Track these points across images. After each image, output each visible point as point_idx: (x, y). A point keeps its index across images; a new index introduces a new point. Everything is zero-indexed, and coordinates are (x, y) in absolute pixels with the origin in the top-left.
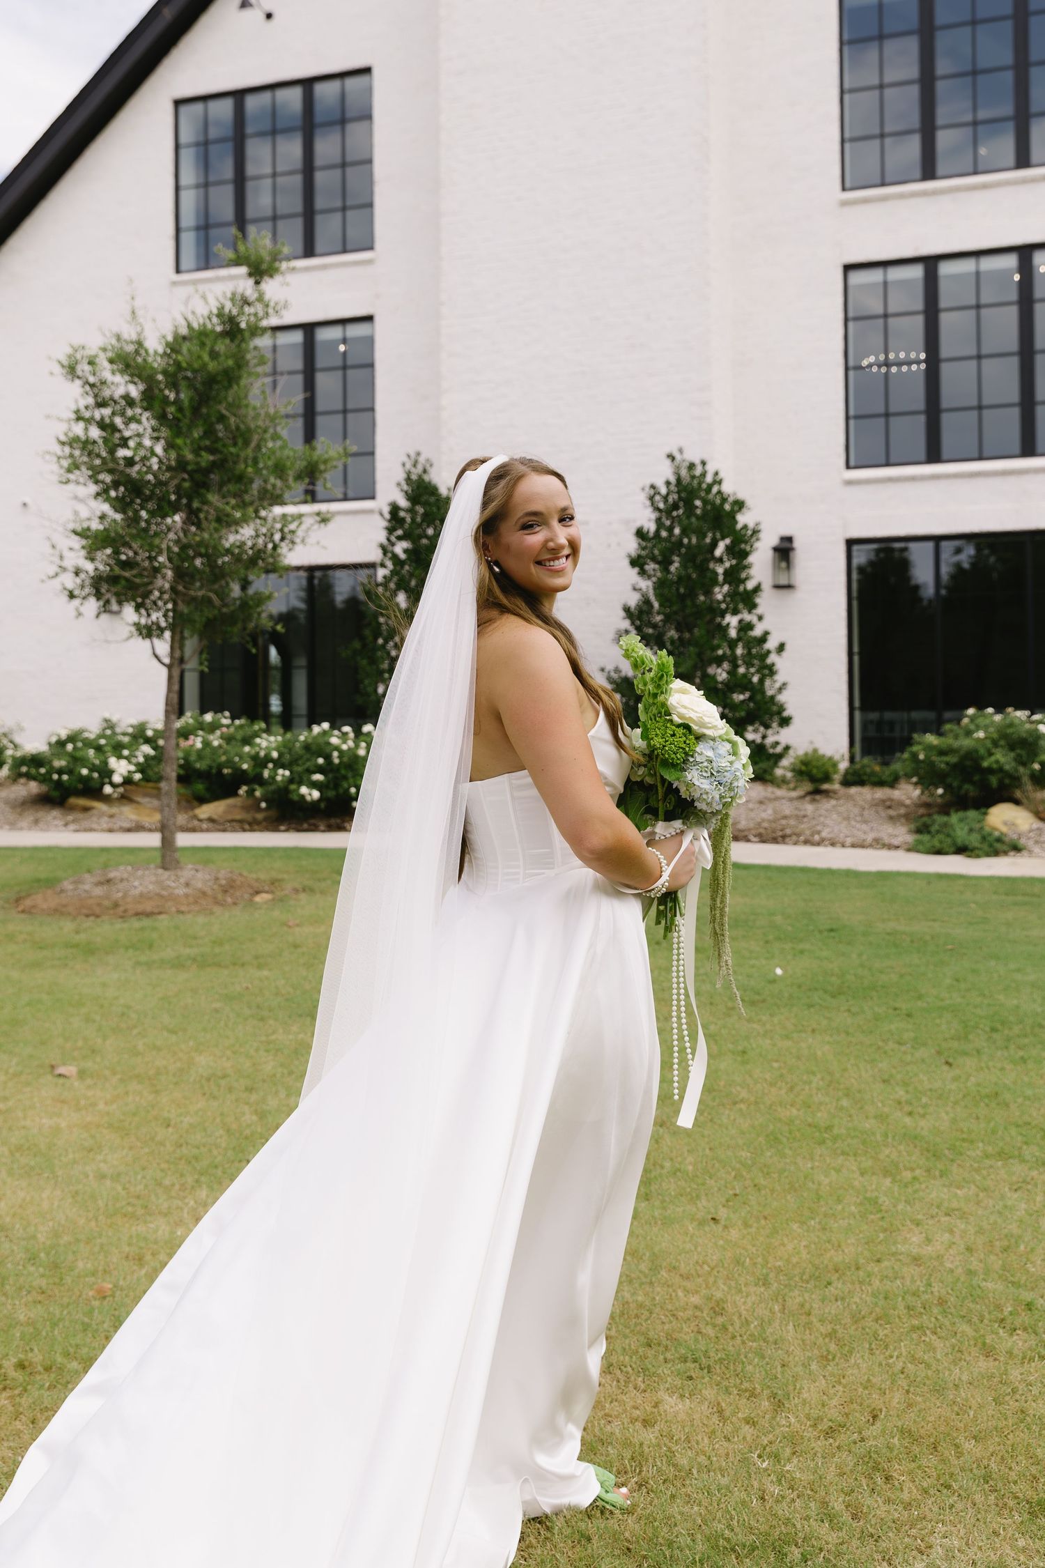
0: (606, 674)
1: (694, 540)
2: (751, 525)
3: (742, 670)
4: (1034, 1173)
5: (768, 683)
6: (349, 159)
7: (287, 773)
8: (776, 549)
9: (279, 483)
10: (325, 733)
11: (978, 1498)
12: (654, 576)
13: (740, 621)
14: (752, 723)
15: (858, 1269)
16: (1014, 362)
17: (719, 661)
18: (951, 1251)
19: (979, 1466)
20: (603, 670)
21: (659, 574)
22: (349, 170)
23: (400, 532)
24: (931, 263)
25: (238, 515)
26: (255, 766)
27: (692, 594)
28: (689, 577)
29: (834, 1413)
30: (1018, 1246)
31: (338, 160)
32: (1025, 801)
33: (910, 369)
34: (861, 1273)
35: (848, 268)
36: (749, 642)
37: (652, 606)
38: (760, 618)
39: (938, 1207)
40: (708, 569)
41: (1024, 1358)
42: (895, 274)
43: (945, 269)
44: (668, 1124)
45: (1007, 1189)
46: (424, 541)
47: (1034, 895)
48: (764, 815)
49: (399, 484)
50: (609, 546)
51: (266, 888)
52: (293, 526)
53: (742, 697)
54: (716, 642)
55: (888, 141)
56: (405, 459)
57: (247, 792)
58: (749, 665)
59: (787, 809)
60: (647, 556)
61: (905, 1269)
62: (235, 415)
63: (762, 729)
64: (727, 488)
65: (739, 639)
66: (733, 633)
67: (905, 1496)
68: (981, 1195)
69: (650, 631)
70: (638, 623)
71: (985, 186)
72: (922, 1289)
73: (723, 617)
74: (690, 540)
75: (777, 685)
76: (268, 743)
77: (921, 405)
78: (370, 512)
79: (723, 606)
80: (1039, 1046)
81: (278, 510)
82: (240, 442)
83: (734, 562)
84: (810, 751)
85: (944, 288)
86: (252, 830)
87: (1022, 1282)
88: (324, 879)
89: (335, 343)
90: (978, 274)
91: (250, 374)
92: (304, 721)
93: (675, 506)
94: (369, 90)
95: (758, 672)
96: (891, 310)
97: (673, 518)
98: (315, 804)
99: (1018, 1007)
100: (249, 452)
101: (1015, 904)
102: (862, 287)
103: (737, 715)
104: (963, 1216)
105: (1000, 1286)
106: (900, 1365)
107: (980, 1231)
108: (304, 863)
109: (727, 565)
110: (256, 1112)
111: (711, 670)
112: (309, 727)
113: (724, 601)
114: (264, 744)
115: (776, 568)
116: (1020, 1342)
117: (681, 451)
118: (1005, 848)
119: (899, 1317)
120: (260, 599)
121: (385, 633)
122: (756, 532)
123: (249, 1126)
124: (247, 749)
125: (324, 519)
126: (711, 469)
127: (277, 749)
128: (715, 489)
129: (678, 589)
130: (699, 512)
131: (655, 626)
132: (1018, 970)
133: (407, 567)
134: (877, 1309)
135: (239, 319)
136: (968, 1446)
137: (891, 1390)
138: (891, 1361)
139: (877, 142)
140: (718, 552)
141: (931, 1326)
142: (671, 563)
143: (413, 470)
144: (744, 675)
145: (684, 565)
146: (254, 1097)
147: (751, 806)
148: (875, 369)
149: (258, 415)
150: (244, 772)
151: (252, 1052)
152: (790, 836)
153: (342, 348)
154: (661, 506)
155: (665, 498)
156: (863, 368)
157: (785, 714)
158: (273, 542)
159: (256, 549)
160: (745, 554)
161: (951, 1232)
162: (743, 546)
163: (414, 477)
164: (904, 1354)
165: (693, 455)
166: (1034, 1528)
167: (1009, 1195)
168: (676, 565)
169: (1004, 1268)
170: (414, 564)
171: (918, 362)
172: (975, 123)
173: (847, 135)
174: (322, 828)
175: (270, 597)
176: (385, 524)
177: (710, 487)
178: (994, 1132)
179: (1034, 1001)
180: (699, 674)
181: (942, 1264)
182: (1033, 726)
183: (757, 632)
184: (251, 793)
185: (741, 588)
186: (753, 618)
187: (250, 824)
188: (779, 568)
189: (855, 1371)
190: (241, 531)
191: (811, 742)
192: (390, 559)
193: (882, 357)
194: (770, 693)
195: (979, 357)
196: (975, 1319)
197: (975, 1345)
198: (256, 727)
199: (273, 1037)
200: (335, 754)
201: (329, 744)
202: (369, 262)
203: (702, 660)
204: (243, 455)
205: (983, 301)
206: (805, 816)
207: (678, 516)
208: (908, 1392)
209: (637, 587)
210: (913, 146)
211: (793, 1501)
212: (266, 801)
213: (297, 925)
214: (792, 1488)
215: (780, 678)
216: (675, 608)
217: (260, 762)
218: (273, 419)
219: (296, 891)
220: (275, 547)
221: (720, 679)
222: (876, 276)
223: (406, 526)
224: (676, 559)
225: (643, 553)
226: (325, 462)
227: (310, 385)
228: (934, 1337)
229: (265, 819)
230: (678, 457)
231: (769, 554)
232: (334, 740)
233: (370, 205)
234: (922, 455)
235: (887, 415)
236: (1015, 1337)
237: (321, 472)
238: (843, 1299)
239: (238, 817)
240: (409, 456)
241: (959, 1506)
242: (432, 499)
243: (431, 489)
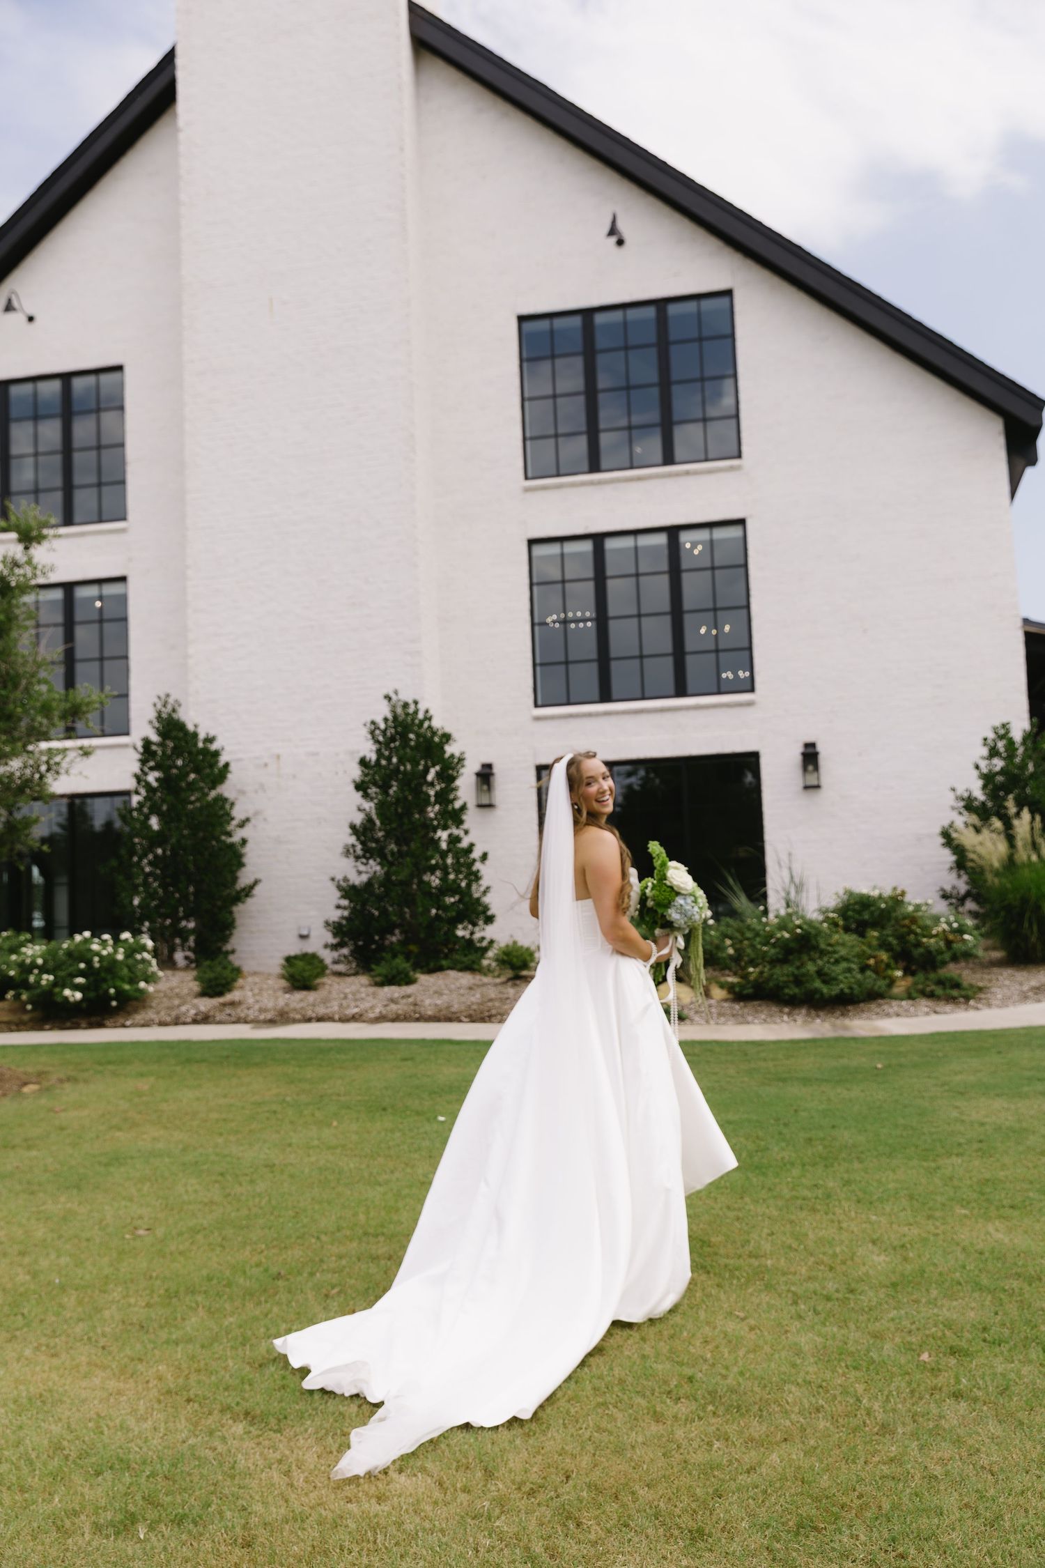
0: (336, 883)
1: (409, 767)
2: (457, 754)
3: (452, 877)
5: (474, 887)
6: (104, 442)
7: (51, 978)
8: (478, 775)
9: (45, 721)
10: (86, 941)
11: (650, 1531)
12: (376, 798)
13: (450, 835)
14: (461, 922)
16: (667, 620)
17: (432, 869)
18: (629, 1342)
19: (651, 1507)
20: (333, 879)
21: (380, 797)
22: (104, 452)
23: (152, 764)
24: (598, 539)
25: (7, 749)
26: (21, 973)
27: (408, 813)
28: (406, 798)
29: (534, 1477)
30: (681, 1332)
31: (94, 443)
32: (686, 978)
33: (585, 626)
35: (532, 542)
36: (457, 853)
37: (374, 824)
38: (466, 832)
40: (422, 792)
41: (687, 1420)
42: (570, 548)
43: (610, 544)
44: (395, 1257)
46: (175, 771)
48: (473, 999)
49: (151, 722)
50: (337, 773)
51: (34, 1080)
52: (57, 759)
53: (452, 900)
54: (429, 853)
55: (561, 440)
56: (156, 700)
57: (14, 996)
58: (458, 872)
59: (492, 993)
60: (370, 782)
62: (6, 663)
63: (470, 927)
64: (436, 723)
65: (449, 850)
66: (444, 846)
67: (593, 1537)
69: (374, 845)
70: (363, 838)
71: (639, 479)
73: (435, 832)
74: (405, 766)
75: (482, 889)
76: (33, 951)
77: (594, 655)
78: (125, 746)
79: (435, 823)
81: (44, 745)
82: (10, 685)
83: (443, 785)
84: (511, 943)
85: (609, 559)
86: (19, 1030)
87: (685, 1361)
88: (87, 1070)
89: (93, 600)
90: (636, 548)
91: (19, 627)
92: (65, 932)
93: (393, 739)
94: (121, 385)
95: (465, 877)
96: (567, 577)
97: (391, 749)
98: (77, 1004)
100: (18, 694)
102: (542, 558)
103: (449, 914)
105: (668, 1366)
106: (588, 1434)
108: (68, 1056)
109: (438, 788)
110: (29, 1272)
111: (426, 878)
112: (71, 936)
113: (436, 819)
114: (30, 952)
115: (479, 790)
116: (683, 1408)
117: (396, 693)
119: (587, 1397)
120: (28, 823)
121: (140, 852)
122: (461, 760)
123: (22, 1284)
124: (14, 957)
125: (86, 753)
126: (422, 707)
127: (41, 956)
128: (426, 724)
129: (396, 810)
130: (412, 743)
131: (377, 841)
133: (159, 794)
135: (9, 579)
136: (642, 1492)
137: (581, 1455)
138: (581, 1432)
139: (552, 441)
140: (430, 777)
141: (613, 1401)
142: (391, 787)
143: (163, 709)
144: (454, 881)
145: (401, 789)
146: (27, 1260)
147: (462, 991)
148: (556, 625)
149: (26, 662)
150: (11, 978)
151: (24, 1221)
152: (495, 1016)
153: (98, 604)
154: (381, 739)
155: (384, 732)
156: (546, 624)
157: (489, 913)
158: (39, 772)
159: (24, 779)
160: (453, 779)
162: (450, 772)
163: (164, 716)
164: (591, 1425)
165: (406, 696)
166: (694, 1550)
168: (395, 788)
169: (671, 1351)
170: (165, 792)
171: (590, 620)
172: (630, 428)
173: (528, 435)
174: (84, 1025)
175: (36, 821)
176: (138, 756)
177: (422, 722)
180: (415, 881)
183: (464, 844)
184: (17, 997)
185: (450, 807)
186: (461, 833)
187: (17, 1025)
188: (481, 790)
189: (552, 1442)
190: (11, 763)
191: (512, 936)
192: (144, 787)
193: (562, 615)
194: (476, 895)
195: (639, 616)
196: (648, 1393)
197: (648, 1413)
198: (22, 938)
199: (43, 1208)
200: (96, 959)
201: (90, 950)
202: (123, 530)
203: (418, 869)
204: (12, 696)
205: (641, 570)
206: (507, 998)
207: (395, 747)
208: (594, 1455)
209: (362, 808)
210: (581, 444)
212: (32, 1004)
213: (64, 1110)
214: (501, 1540)
215: (484, 883)
216: (394, 825)
217: (26, 969)
218: (39, 666)
219: (61, 1081)
220: (42, 777)
221: (434, 885)
222: (554, 549)
223: (158, 758)
224: (394, 783)
225: (367, 779)
226: (88, 704)
227: (69, 637)
228: (615, 1410)
229: (31, 1020)
230: (394, 697)
231: (473, 779)
232: (95, 947)
233: (123, 482)
234: (596, 696)
235: (567, 663)
236: (679, 1405)
237: (84, 713)
239: (5, 1019)
240: (159, 697)
241: (635, 1539)
242: (181, 735)
243: (181, 726)
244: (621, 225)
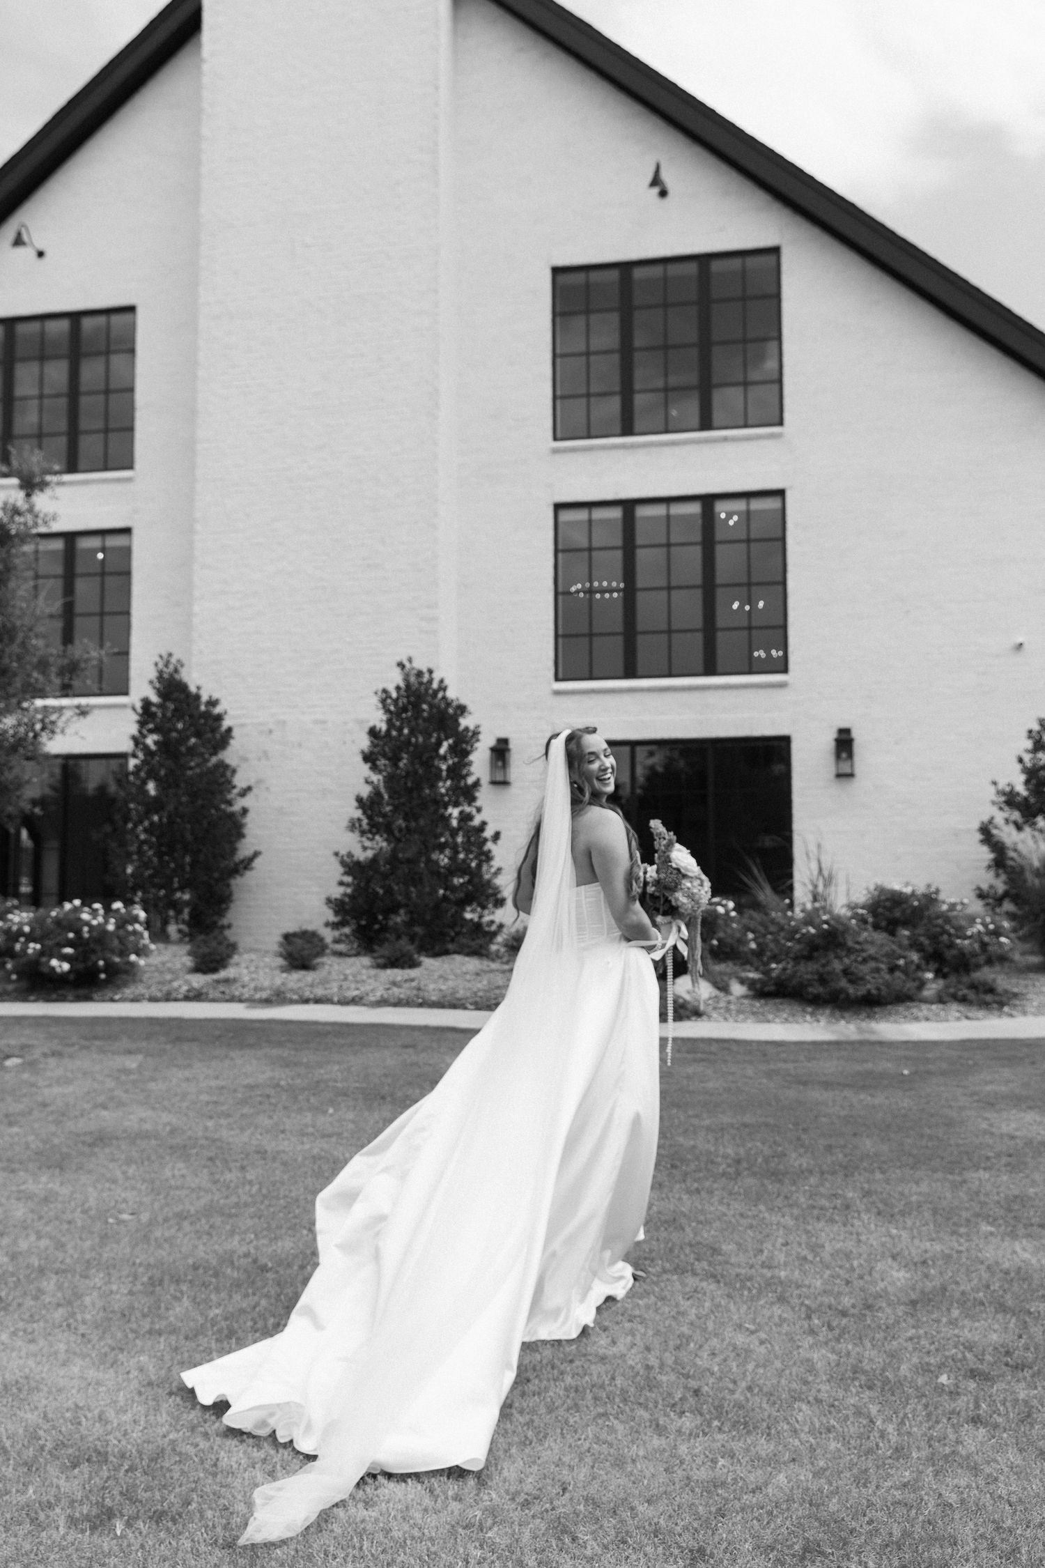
0: (339, 858)
1: (421, 739)
2: (472, 727)
3: (462, 856)
4: (704, 1284)
5: (485, 868)
6: (113, 385)
7: (38, 946)
8: (493, 750)
9: (41, 678)
10: (76, 909)
11: (649, 1549)
12: (385, 770)
13: (461, 813)
14: (470, 903)
15: (553, 1368)
16: (698, 593)
17: (442, 848)
18: (632, 1351)
19: (650, 1524)
20: (337, 854)
21: (389, 769)
22: (112, 396)
23: (151, 726)
24: (629, 506)
26: (8, 940)
27: (418, 787)
28: (416, 772)
29: (528, 1487)
30: (688, 1344)
31: (102, 387)
33: (611, 596)
34: (556, 1372)
35: (559, 507)
36: (468, 831)
37: (382, 798)
38: (479, 810)
39: (623, 1315)
40: (433, 766)
41: (691, 1434)
42: (599, 514)
43: (641, 511)
45: (680, 1298)
46: (174, 734)
47: (711, 1053)
48: (479, 986)
49: (151, 682)
50: (345, 743)
51: (17, 1052)
52: (53, 717)
53: (461, 880)
54: (439, 831)
55: (592, 399)
56: (158, 659)
58: (468, 851)
60: (378, 753)
61: (593, 1367)
63: (479, 909)
64: (451, 694)
65: (460, 828)
66: (454, 823)
67: (588, 1552)
68: (659, 1304)
69: (381, 820)
70: (369, 812)
71: (674, 444)
72: (607, 1382)
73: (446, 808)
74: (417, 738)
75: (493, 870)
76: (20, 918)
77: (620, 628)
78: (124, 706)
79: (446, 799)
80: (711, 1179)
81: (39, 703)
83: (456, 760)
85: (640, 528)
86: (3, 1000)
87: (691, 1373)
88: (73, 1045)
89: (95, 551)
90: (668, 517)
91: (17, 578)
92: (54, 899)
93: (405, 709)
94: (133, 327)
95: (476, 858)
96: (595, 544)
97: (402, 719)
98: (64, 975)
99: (694, 1147)
100: (14, 648)
101: (695, 1060)
102: (569, 523)
103: (457, 896)
104: (643, 1321)
105: (673, 1377)
106: (587, 1445)
107: (657, 1333)
108: (53, 1030)
109: (450, 762)
111: (434, 856)
112: (60, 904)
113: (447, 794)
114: (16, 919)
115: (493, 765)
116: (688, 1423)
117: (410, 660)
118: (688, 1013)
119: (587, 1407)
120: (19, 784)
121: (135, 818)
122: (476, 733)
125: (83, 712)
126: (437, 676)
127: (29, 924)
128: (440, 695)
129: (406, 783)
130: (425, 714)
131: (384, 816)
132: (696, 1116)
133: (157, 758)
134: (569, 1401)
135: (10, 527)
136: (641, 1508)
137: (578, 1467)
138: (579, 1443)
139: (584, 401)
140: (442, 751)
141: (614, 1412)
142: (400, 759)
143: (165, 669)
144: (464, 861)
145: (412, 763)
147: (468, 977)
148: (582, 595)
149: (24, 615)
153: (100, 556)
154: (392, 708)
155: (396, 701)
156: (571, 593)
157: (499, 896)
158: (33, 730)
159: (17, 737)
160: (466, 753)
161: (634, 1335)
162: (464, 746)
163: (166, 676)
164: (591, 1436)
165: (420, 664)
167: (682, 1303)
168: (405, 761)
169: (676, 1362)
170: (165, 756)
171: (617, 590)
172: (666, 390)
173: (559, 393)
174: (70, 998)
175: (28, 782)
176: (136, 718)
177: (436, 693)
178: (671, 1250)
179: (709, 1141)
180: (423, 859)
181: (625, 1361)
182: (713, 907)
183: (476, 822)
185: (462, 784)
186: (474, 811)
188: (496, 766)
189: (549, 1452)
190: (4, 720)
192: (142, 750)
193: (587, 585)
194: (487, 877)
195: (669, 588)
196: (651, 1405)
197: (650, 1426)
198: (9, 904)
199: (23, 1187)
200: (86, 929)
201: (80, 919)
202: (129, 480)
203: (426, 847)
204: (8, 651)
205: (673, 541)
207: (406, 718)
208: (593, 1467)
209: (370, 780)
210: (615, 404)
211: (493, 1562)
212: (17, 973)
213: (48, 1086)
214: (493, 1552)
215: (496, 863)
216: (403, 800)
217: (12, 936)
218: (37, 619)
219: (45, 1055)
220: (36, 736)
221: (442, 864)
222: (582, 515)
223: (158, 720)
224: (405, 756)
225: (376, 750)
227: (69, 589)
228: (616, 1422)
229: (15, 990)
230: (408, 665)
231: (488, 754)
232: (85, 916)
233: (131, 429)
234: (621, 671)
235: (591, 635)
236: (684, 1419)
237: (83, 670)
238: (539, 1394)
240: (161, 657)
241: (634, 1557)
242: (183, 696)
243: (182, 687)
244: (665, 176)
